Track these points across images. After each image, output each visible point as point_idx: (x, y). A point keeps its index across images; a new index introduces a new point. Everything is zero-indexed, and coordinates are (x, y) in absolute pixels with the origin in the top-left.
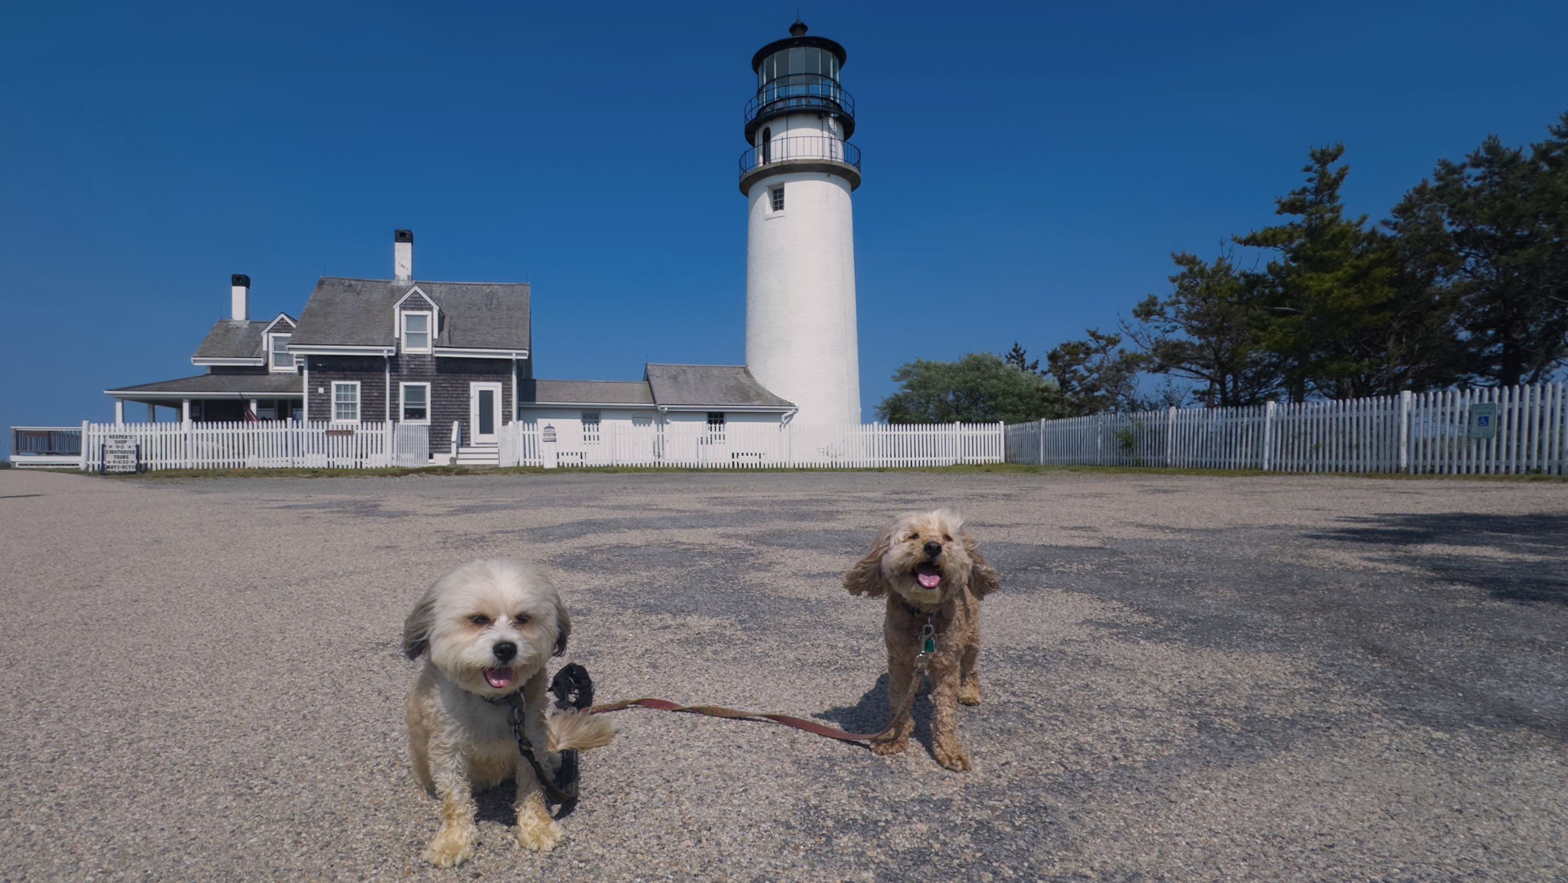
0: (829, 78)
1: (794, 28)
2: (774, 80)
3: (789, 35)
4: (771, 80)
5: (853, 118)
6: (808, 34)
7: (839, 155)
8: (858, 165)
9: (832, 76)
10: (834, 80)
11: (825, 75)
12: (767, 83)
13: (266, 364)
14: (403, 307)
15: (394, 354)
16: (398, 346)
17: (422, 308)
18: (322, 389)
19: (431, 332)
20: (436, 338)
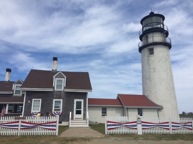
1: (150, 13)
13: (13, 93)
14: (56, 77)
15: (52, 91)
16: (53, 88)
17: (62, 78)
18: (29, 102)
19: (64, 84)
20: (65, 86)
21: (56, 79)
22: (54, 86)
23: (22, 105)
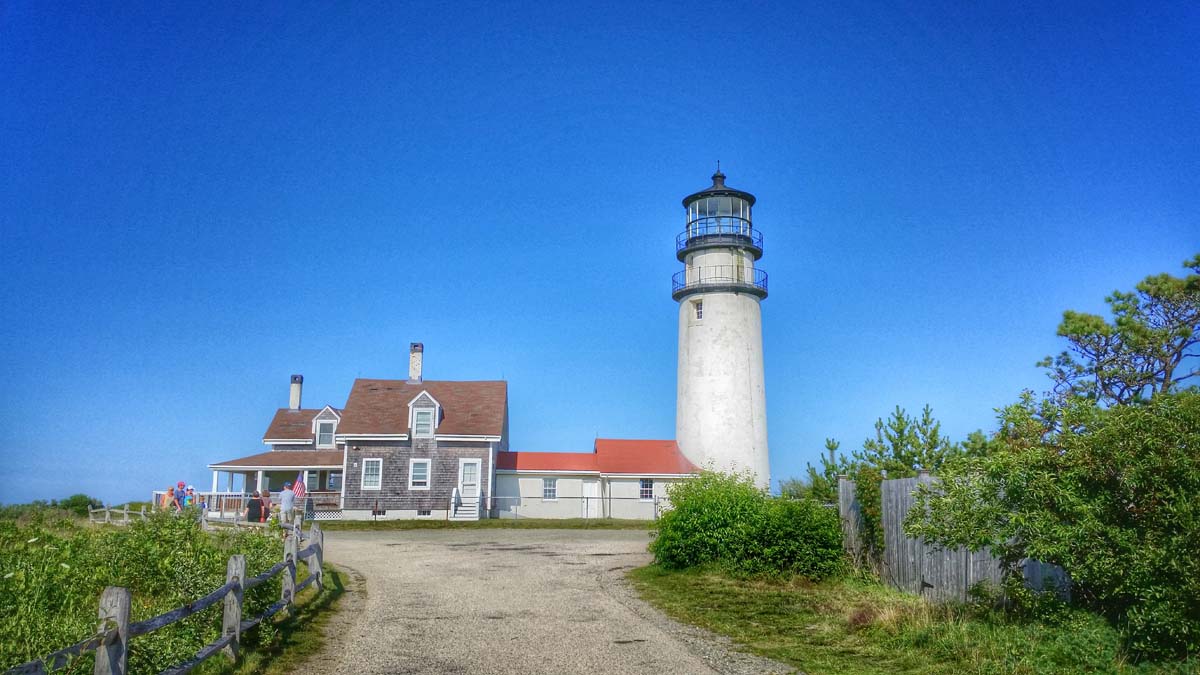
5: (761, 246)
7: (747, 278)
8: (765, 281)
13: (314, 443)
14: (415, 405)
15: (406, 439)
16: (410, 433)
17: (428, 406)
18: (356, 464)
19: (434, 423)
20: (436, 427)
21: (416, 410)
22: (409, 426)
23: (340, 472)
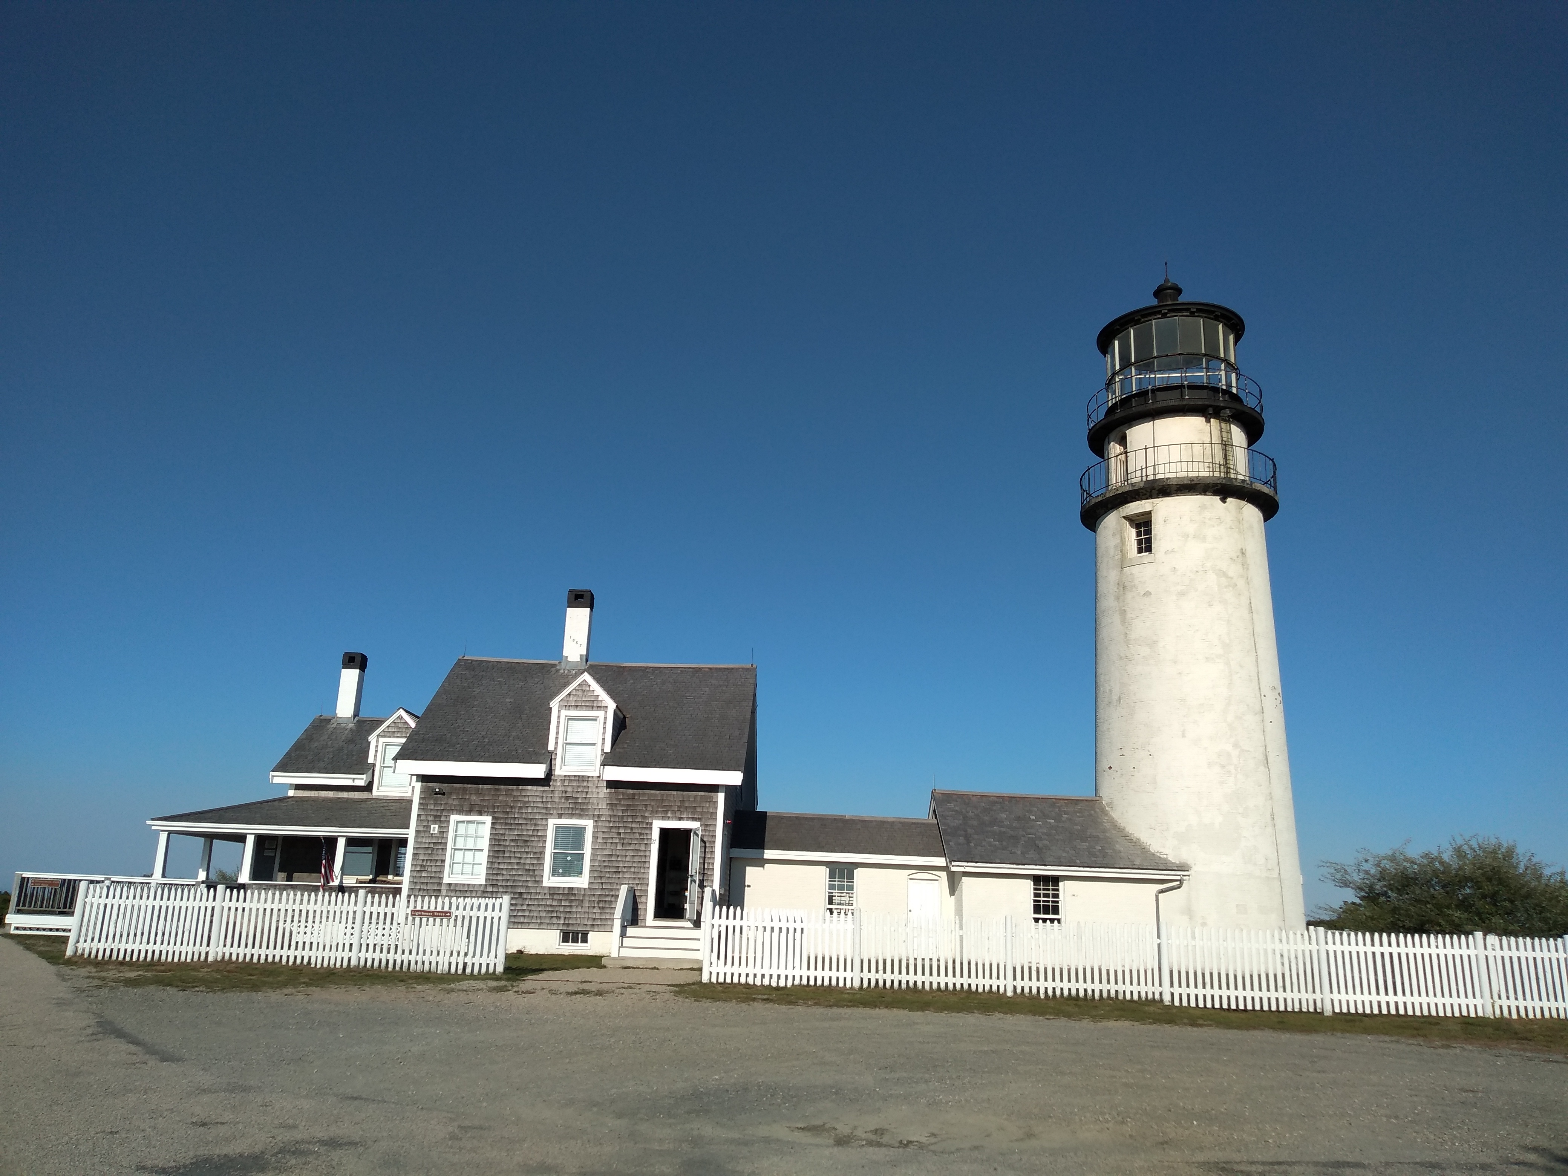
0: (1218, 358)
1: (1159, 293)
2: (1131, 364)
3: (1154, 302)
4: (1126, 364)
5: (1260, 415)
6: (1182, 299)
7: (1241, 468)
8: (1273, 482)
9: (1222, 355)
10: (1226, 361)
11: (1212, 356)
12: (1121, 370)
13: (370, 784)
14: (564, 704)
15: (542, 776)
16: (550, 761)
17: (592, 706)
18: (435, 828)
19: (602, 741)
20: (608, 749)
21: (564, 713)
22: (551, 747)
